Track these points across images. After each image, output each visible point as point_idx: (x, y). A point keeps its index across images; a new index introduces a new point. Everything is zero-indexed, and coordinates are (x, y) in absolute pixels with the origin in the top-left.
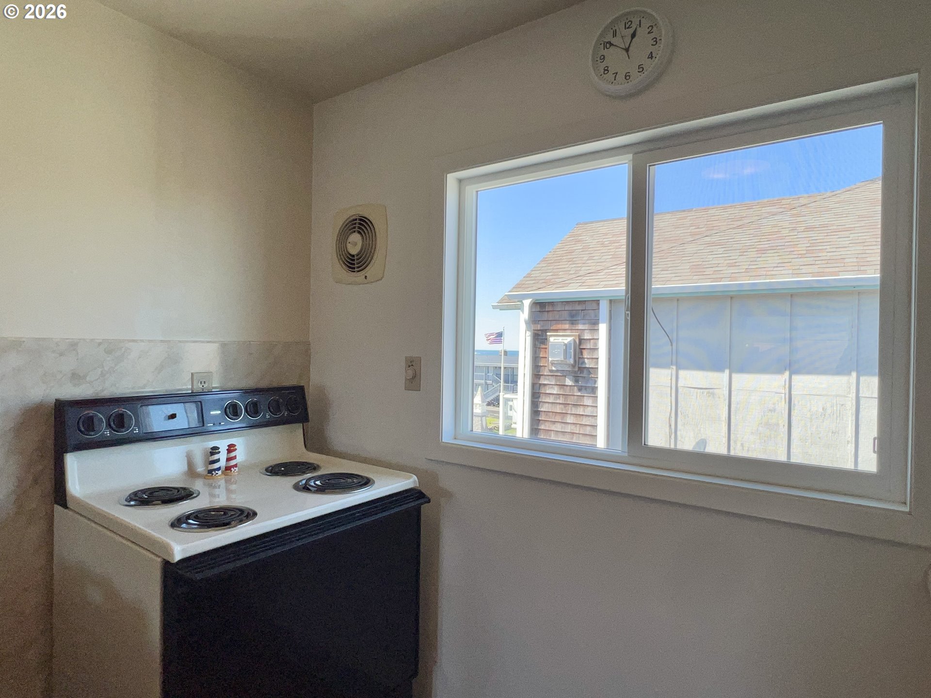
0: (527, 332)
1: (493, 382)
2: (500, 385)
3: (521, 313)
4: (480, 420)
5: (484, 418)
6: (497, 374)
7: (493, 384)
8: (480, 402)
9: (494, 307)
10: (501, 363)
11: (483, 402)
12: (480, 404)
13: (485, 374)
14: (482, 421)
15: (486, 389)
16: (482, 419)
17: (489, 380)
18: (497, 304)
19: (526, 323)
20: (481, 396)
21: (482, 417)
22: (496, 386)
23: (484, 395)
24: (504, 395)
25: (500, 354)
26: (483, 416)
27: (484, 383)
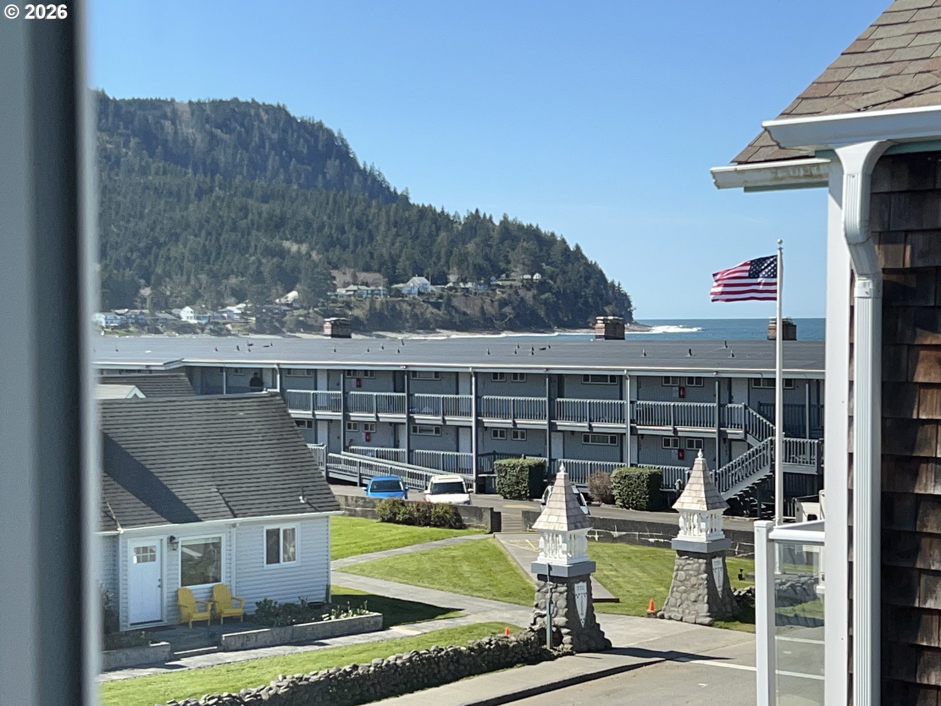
0: (858, 282)
1: (746, 432)
2: (772, 442)
3: (831, 200)
4: (703, 567)
5: (717, 562)
6: (760, 404)
7: (750, 439)
8: (705, 508)
9: (722, 181)
10: (775, 367)
11: (711, 504)
12: (700, 513)
13: (720, 405)
14: (709, 570)
15: (725, 457)
16: (709, 565)
17: (734, 425)
18: (732, 168)
19: (852, 243)
20: (706, 484)
21: (709, 557)
22: (756, 445)
23: (718, 477)
24: (769, 530)
25: (771, 334)
26: (714, 555)
27: (716, 436)
